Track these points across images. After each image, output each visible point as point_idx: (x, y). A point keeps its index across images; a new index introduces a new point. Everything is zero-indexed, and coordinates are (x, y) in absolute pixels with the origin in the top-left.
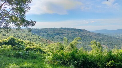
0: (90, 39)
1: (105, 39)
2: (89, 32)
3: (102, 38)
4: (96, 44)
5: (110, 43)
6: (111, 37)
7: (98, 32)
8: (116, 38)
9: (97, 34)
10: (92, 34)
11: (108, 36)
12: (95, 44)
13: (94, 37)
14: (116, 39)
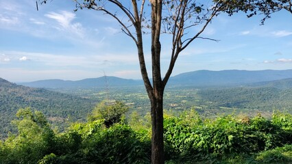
0: (18, 105)
1: (58, 103)
2: (14, 85)
3: (51, 100)
4: (32, 117)
5: (68, 109)
6: (70, 97)
7: (41, 86)
8: (81, 99)
9: (37, 91)
10: (23, 92)
11: (62, 95)
12: (30, 117)
13: (30, 99)
14: (79, 101)
